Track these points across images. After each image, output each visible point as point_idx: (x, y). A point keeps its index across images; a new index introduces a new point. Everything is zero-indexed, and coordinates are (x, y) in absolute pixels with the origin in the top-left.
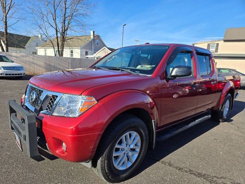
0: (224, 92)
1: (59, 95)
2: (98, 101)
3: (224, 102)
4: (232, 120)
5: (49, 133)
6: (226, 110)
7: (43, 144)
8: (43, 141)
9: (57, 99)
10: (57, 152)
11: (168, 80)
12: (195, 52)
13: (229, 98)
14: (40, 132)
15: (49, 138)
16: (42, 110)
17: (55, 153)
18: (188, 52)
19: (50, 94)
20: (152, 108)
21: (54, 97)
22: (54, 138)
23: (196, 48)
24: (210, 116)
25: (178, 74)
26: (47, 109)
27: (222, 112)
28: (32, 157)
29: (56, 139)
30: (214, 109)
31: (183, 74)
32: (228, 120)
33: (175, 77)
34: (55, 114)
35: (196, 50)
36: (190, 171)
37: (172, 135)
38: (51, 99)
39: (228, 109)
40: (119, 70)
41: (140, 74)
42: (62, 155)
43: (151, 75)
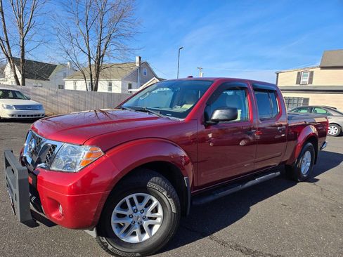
0: (301, 139)
1: (59, 144)
2: (105, 152)
3: (302, 155)
4: (317, 180)
5: (46, 193)
6: (305, 166)
7: (37, 206)
8: (37, 204)
9: (57, 149)
10: (53, 215)
11: (207, 126)
12: (251, 88)
13: (309, 149)
14: (34, 190)
15: (44, 200)
16: (40, 163)
17: (50, 217)
18: (242, 88)
19: (50, 143)
20: (187, 163)
21: (54, 147)
22: (48, 198)
23: (253, 83)
24: (278, 173)
26: (45, 162)
27: (300, 169)
28: (22, 221)
29: (53, 200)
30: (287, 163)
31: (226, 118)
32: (310, 178)
33: (217, 121)
34: (53, 168)
35: (253, 86)
36: (237, 246)
37: (217, 197)
38: (50, 150)
39: (309, 164)
40: (146, 111)
41: (170, 118)
42: (58, 219)
43: (183, 120)
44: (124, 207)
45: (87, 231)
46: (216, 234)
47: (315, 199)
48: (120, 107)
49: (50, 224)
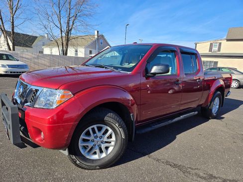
0: (213, 89)
1: (40, 89)
2: (74, 94)
3: (213, 100)
4: (223, 118)
5: (31, 124)
6: (215, 107)
7: (26, 133)
8: (25, 132)
9: (38, 93)
10: (37, 139)
11: (148, 78)
12: (179, 51)
13: (218, 96)
14: (22, 122)
15: (30, 128)
16: (27, 102)
17: (35, 141)
18: (173, 51)
19: (34, 88)
20: (132, 105)
21: (37, 91)
22: (34, 127)
23: (180, 47)
24: (196, 113)
25: (157, 72)
26: (31, 102)
27: (211, 110)
28: (15, 144)
29: (38, 129)
30: (203, 106)
31: (161, 72)
32: (218, 116)
33: (154, 74)
34: (36, 106)
35: (181, 50)
36: (167, 162)
37: (153, 129)
38: (34, 93)
39: (218, 107)
40: (103, 67)
41: (121, 71)
42: (40, 142)
43: (130, 73)
44: (88, 134)
45: (61, 151)
46: (152, 154)
47: (222, 131)
48: (84, 64)
49: (35, 146)
